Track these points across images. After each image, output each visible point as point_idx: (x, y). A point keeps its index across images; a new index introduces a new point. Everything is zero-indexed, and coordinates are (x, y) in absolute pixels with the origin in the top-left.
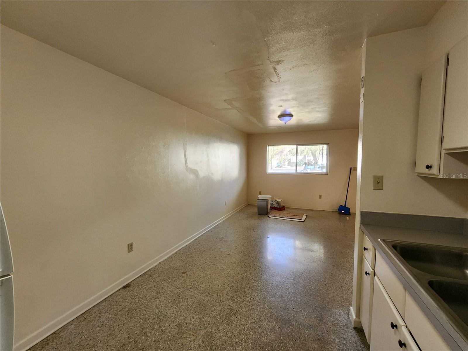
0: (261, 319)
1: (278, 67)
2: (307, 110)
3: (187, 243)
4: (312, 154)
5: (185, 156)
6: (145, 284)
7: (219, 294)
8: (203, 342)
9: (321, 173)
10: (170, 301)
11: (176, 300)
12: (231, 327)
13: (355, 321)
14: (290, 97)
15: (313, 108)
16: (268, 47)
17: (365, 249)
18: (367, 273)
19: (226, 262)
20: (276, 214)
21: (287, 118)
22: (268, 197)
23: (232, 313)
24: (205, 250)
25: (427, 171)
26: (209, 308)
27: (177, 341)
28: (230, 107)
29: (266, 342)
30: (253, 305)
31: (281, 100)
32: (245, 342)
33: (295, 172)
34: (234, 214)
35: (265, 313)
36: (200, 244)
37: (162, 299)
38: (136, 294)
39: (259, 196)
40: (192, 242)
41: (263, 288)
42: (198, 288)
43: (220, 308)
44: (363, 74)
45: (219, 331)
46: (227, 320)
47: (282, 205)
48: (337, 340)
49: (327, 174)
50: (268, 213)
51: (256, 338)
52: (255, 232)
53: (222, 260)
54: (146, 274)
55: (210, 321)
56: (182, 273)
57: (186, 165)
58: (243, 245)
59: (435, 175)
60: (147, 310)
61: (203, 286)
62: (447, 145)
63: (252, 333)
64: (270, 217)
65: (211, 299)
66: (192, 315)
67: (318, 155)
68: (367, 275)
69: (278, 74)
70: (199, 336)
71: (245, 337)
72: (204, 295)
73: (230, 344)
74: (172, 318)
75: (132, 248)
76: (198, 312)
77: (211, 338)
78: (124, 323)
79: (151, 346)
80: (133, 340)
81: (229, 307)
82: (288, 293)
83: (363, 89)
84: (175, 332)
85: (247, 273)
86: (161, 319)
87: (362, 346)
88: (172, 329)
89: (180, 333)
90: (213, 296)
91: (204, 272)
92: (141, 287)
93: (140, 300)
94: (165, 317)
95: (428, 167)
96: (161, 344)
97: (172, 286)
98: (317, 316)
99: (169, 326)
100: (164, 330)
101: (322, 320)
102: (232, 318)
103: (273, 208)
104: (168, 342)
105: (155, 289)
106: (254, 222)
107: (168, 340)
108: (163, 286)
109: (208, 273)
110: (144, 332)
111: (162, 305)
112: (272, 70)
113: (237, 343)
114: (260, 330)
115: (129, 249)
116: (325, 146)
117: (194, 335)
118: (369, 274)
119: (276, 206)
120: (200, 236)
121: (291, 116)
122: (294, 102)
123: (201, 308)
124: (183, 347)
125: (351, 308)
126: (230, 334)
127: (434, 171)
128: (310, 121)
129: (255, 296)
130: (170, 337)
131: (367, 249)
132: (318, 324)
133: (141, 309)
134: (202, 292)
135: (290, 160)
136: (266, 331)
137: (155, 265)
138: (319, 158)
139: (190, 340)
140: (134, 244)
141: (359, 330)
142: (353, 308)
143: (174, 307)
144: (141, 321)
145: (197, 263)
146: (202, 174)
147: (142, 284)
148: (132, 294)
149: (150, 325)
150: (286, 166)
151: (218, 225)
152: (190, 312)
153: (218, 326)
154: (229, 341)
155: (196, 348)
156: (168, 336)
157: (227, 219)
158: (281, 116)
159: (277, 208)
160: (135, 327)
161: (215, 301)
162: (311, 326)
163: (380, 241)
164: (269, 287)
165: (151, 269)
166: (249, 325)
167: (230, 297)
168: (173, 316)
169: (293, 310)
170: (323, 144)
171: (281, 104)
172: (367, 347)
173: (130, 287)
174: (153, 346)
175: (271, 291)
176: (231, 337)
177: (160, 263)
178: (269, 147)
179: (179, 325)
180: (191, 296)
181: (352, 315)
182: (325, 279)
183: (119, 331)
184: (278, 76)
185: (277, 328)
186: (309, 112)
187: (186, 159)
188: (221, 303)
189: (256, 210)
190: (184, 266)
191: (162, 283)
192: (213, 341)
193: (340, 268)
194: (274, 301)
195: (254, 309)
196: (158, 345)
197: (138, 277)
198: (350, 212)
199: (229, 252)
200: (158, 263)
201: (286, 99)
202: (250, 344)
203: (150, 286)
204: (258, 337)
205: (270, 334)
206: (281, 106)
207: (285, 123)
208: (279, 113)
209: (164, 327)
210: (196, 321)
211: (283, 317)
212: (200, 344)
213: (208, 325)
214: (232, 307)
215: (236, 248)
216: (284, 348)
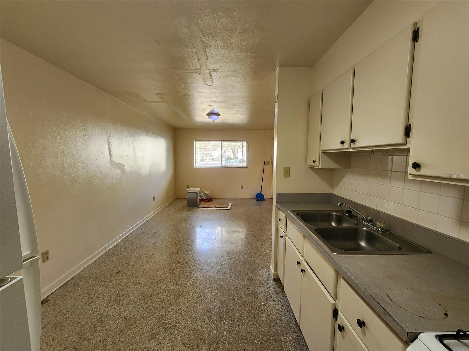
0: (205, 292)
1: (213, 74)
2: (232, 112)
3: (115, 244)
4: (232, 150)
5: (109, 148)
6: (71, 294)
7: (163, 282)
8: (155, 325)
9: (242, 167)
10: (108, 302)
11: (116, 299)
12: (179, 306)
13: (274, 274)
14: (220, 99)
15: (237, 111)
16: (207, 57)
17: (280, 220)
18: (281, 237)
19: (164, 253)
20: (205, 205)
21: (215, 117)
22: (197, 190)
23: (178, 294)
24: (137, 247)
25: (313, 164)
26: (155, 297)
27: (127, 333)
28: (162, 101)
29: (212, 307)
30: (196, 284)
31: (211, 101)
32: (195, 313)
33: (220, 165)
34: (163, 209)
35: (208, 287)
36: (130, 243)
37: (98, 302)
38: (60, 306)
39: (188, 189)
40: (121, 241)
41: (203, 268)
42: (139, 282)
43: (165, 294)
44: (277, 93)
45: (169, 312)
46: (175, 301)
47: (210, 196)
48: (263, 290)
49: (247, 167)
50: (198, 205)
51: (203, 307)
52: (187, 223)
53: (159, 253)
54: (67, 284)
55: (158, 307)
56: (116, 273)
57: (110, 159)
58: (178, 236)
59: (317, 166)
60: (81, 317)
61: (144, 280)
62: (323, 148)
63: (199, 305)
64: (199, 208)
65: (155, 289)
66: (138, 307)
67: (237, 150)
68: (281, 238)
69: (213, 80)
70: (150, 322)
71: (193, 309)
72: (147, 287)
73: (181, 318)
74: (116, 315)
75: (48, 257)
76: (144, 303)
77: (162, 320)
78: (53, 338)
79: (97, 346)
80: (72, 348)
81: (175, 290)
82: (224, 267)
83: (277, 103)
84: (122, 326)
85: (186, 259)
86: (102, 321)
87: (279, 289)
88: (118, 324)
89: (129, 325)
90: (156, 286)
91: (142, 267)
92: (65, 298)
93: (69, 311)
94: (106, 317)
95: (314, 161)
96: (109, 341)
97: (107, 287)
98: (248, 279)
99: (114, 323)
100: (109, 328)
101: (251, 280)
102: (179, 299)
103: (202, 200)
104: (117, 337)
105: (86, 295)
106: (184, 214)
107: (116, 335)
108: (95, 290)
109: (146, 267)
110: (84, 337)
111: (100, 307)
112: (208, 76)
113: (187, 316)
114: (205, 301)
115: (43, 259)
116: (245, 143)
117: (144, 323)
118: (282, 237)
119: (204, 198)
120: (128, 235)
121: (219, 115)
122: (223, 104)
123: (146, 299)
124: (134, 336)
125: (271, 266)
126: (180, 311)
127: (317, 164)
128: (234, 121)
129: (196, 276)
130: (118, 332)
131: (281, 220)
132: (249, 284)
133: (73, 318)
134: (144, 285)
135: (212, 154)
136: (211, 299)
137: (78, 272)
138: (237, 153)
139: (141, 327)
140: (51, 251)
141: (277, 280)
142: (272, 266)
143: (115, 306)
144: (76, 329)
145: (132, 261)
146: (128, 169)
147: (66, 294)
148: (55, 307)
149: (90, 329)
150: (208, 160)
151: (147, 221)
152: (135, 305)
153: (167, 308)
154: (180, 316)
155: (149, 332)
156: (115, 332)
157: (156, 214)
158: (210, 114)
159: (205, 199)
160: (70, 337)
161: (160, 290)
162: (244, 286)
163: (290, 212)
164: (208, 267)
165: (74, 277)
166: (196, 299)
167: (174, 282)
168: (116, 314)
169: (230, 279)
170: (243, 141)
171: (211, 104)
172: (281, 289)
173: (49, 302)
174: (100, 345)
175: (210, 269)
176: (181, 313)
177: (84, 269)
178: (196, 142)
179: (125, 319)
180: (133, 291)
181: (272, 271)
182: (251, 251)
183: (49, 347)
184: (212, 81)
185: (219, 295)
186: (233, 114)
187: (111, 152)
188: (166, 289)
189: (186, 203)
190: (116, 267)
191: (94, 287)
192: (165, 321)
193: (261, 241)
194: (214, 276)
195: (198, 286)
196: (106, 342)
197: (58, 289)
198: (265, 198)
199: (165, 245)
200: (82, 269)
201: (217, 100)
202: (199, 313)
203: (78, 294)
204: (205, 306)
205: (215, 301)
206: (211, 106)
207: (213, 121)
208: (208, 112)
209: (109, 325)
210: (143, 310)
211: (223, 286)
212: (152, 328)
213: (156, 310)
214: (177, 290)
215: (171, 240)
216: (226, 307)
